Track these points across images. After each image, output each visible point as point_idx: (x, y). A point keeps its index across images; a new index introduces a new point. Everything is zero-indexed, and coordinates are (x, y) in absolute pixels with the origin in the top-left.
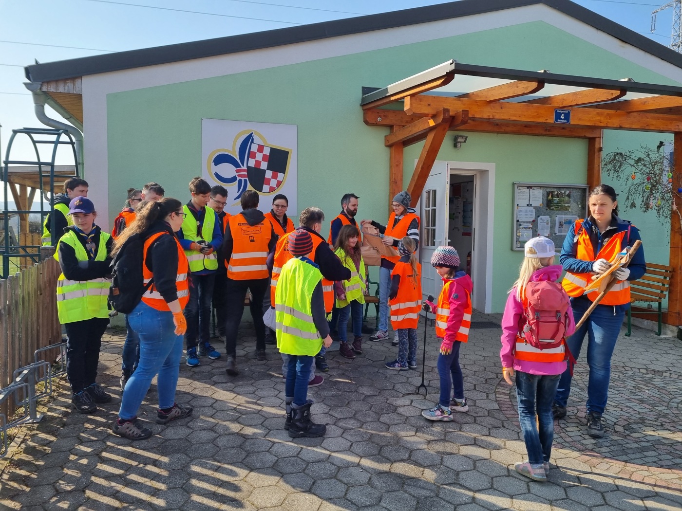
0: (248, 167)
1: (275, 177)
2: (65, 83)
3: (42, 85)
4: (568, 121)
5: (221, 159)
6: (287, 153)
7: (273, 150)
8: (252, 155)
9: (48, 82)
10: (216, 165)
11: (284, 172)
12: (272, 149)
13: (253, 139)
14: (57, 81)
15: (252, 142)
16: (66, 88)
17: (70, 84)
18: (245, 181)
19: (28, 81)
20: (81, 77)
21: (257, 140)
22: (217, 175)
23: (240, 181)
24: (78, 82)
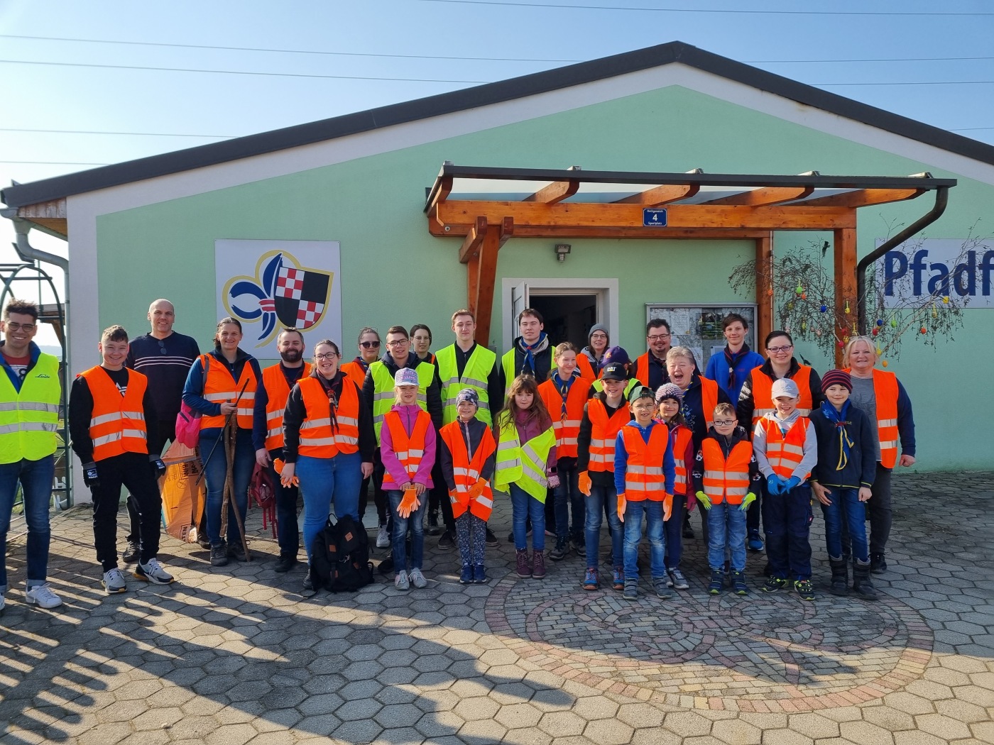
0: (275, 297)
1: (311, 308)
2: (46, 206)
3: (18, 211)
4: (664, 223)
5: (240, 289)
6: (327, 277)
7: (307, 274)
8: (281, 282)
9: (26, 207)
10: (234, 296)
11: (323, 301)
12: (307, 273)
13: (281, 262)
14: (36, 205)
15: (281, 265)
16: (48, 212)
17: (52, 208)
18: (273, 314)
20: (64, 198)
21: (287, 263)
22: (235, 309)
23: (266, 315)
24: (62, 204)
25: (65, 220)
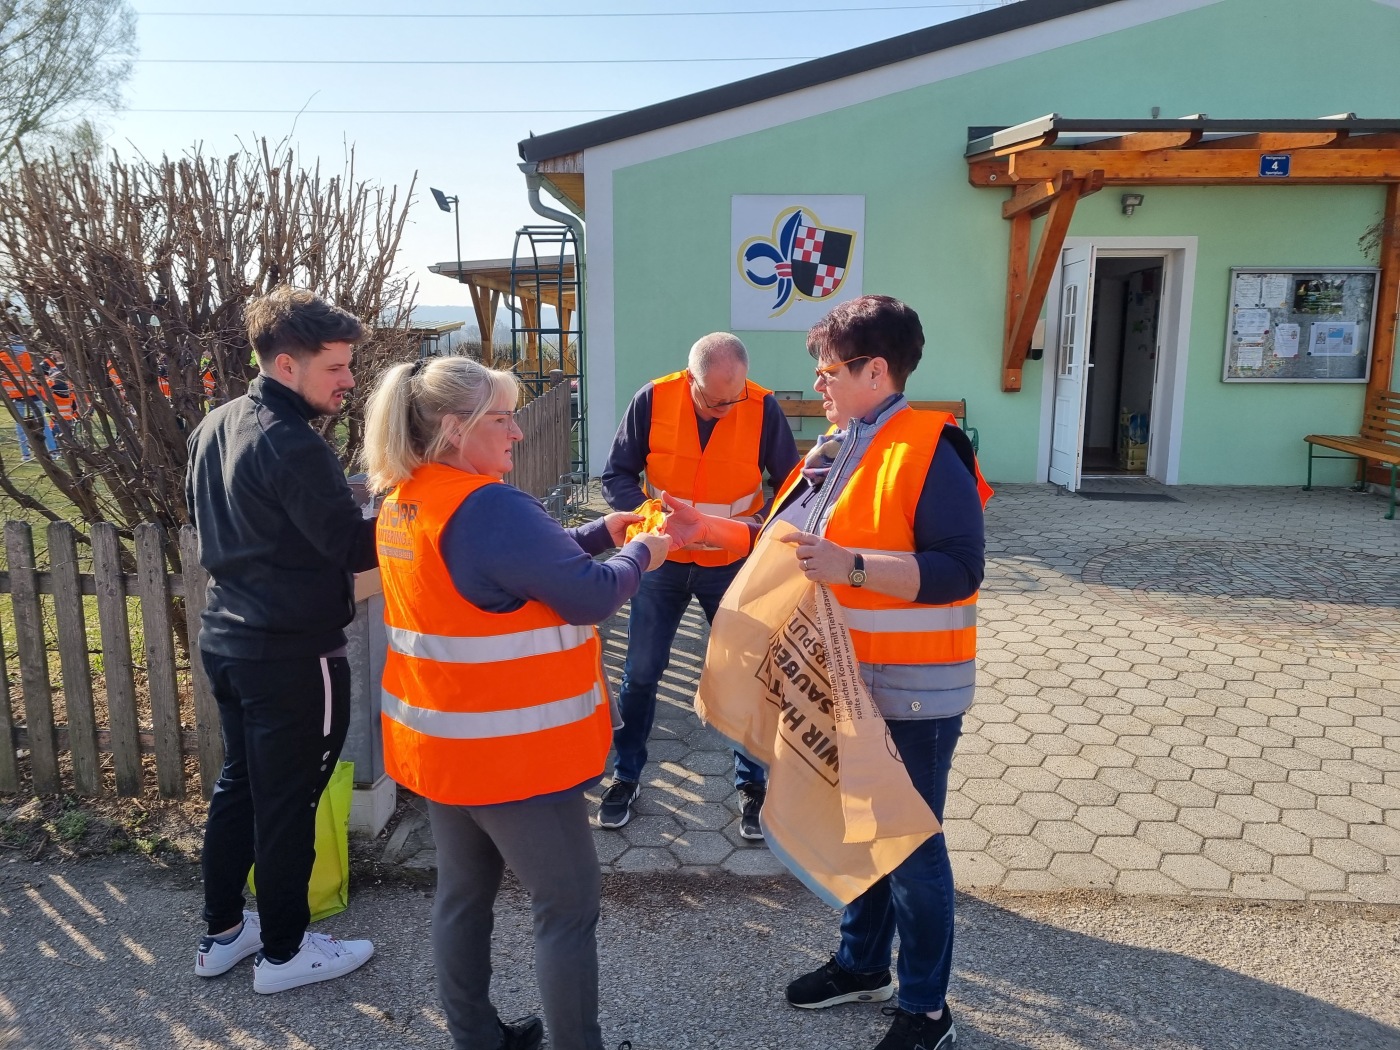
0: (792, 260)
1: (830, 273)
2: (565, 160)
3: (538, 166)
4: (1286, 172)
5: (757, 251)
6: (850, 237)
7: (829, 235)
8: (799, 243)
9: (545, 161)
10: (749, 260)
11: (844, 267)
12: (827, 233)
13: (800, 220)
14: (555, 159)
15: (800, 224)
16: (566, 166)
17: (569, 161)
18: (789, 281)
19: (522, 161)
20: (581, 150)
21: (807, 221)
22: (750, 274)
23: (782, 281)
24: (579, 157)
25: (581, 176)
